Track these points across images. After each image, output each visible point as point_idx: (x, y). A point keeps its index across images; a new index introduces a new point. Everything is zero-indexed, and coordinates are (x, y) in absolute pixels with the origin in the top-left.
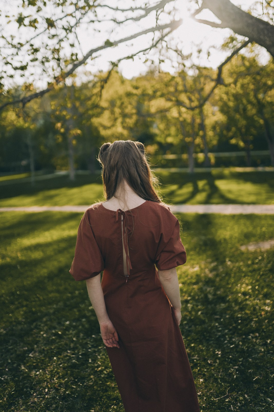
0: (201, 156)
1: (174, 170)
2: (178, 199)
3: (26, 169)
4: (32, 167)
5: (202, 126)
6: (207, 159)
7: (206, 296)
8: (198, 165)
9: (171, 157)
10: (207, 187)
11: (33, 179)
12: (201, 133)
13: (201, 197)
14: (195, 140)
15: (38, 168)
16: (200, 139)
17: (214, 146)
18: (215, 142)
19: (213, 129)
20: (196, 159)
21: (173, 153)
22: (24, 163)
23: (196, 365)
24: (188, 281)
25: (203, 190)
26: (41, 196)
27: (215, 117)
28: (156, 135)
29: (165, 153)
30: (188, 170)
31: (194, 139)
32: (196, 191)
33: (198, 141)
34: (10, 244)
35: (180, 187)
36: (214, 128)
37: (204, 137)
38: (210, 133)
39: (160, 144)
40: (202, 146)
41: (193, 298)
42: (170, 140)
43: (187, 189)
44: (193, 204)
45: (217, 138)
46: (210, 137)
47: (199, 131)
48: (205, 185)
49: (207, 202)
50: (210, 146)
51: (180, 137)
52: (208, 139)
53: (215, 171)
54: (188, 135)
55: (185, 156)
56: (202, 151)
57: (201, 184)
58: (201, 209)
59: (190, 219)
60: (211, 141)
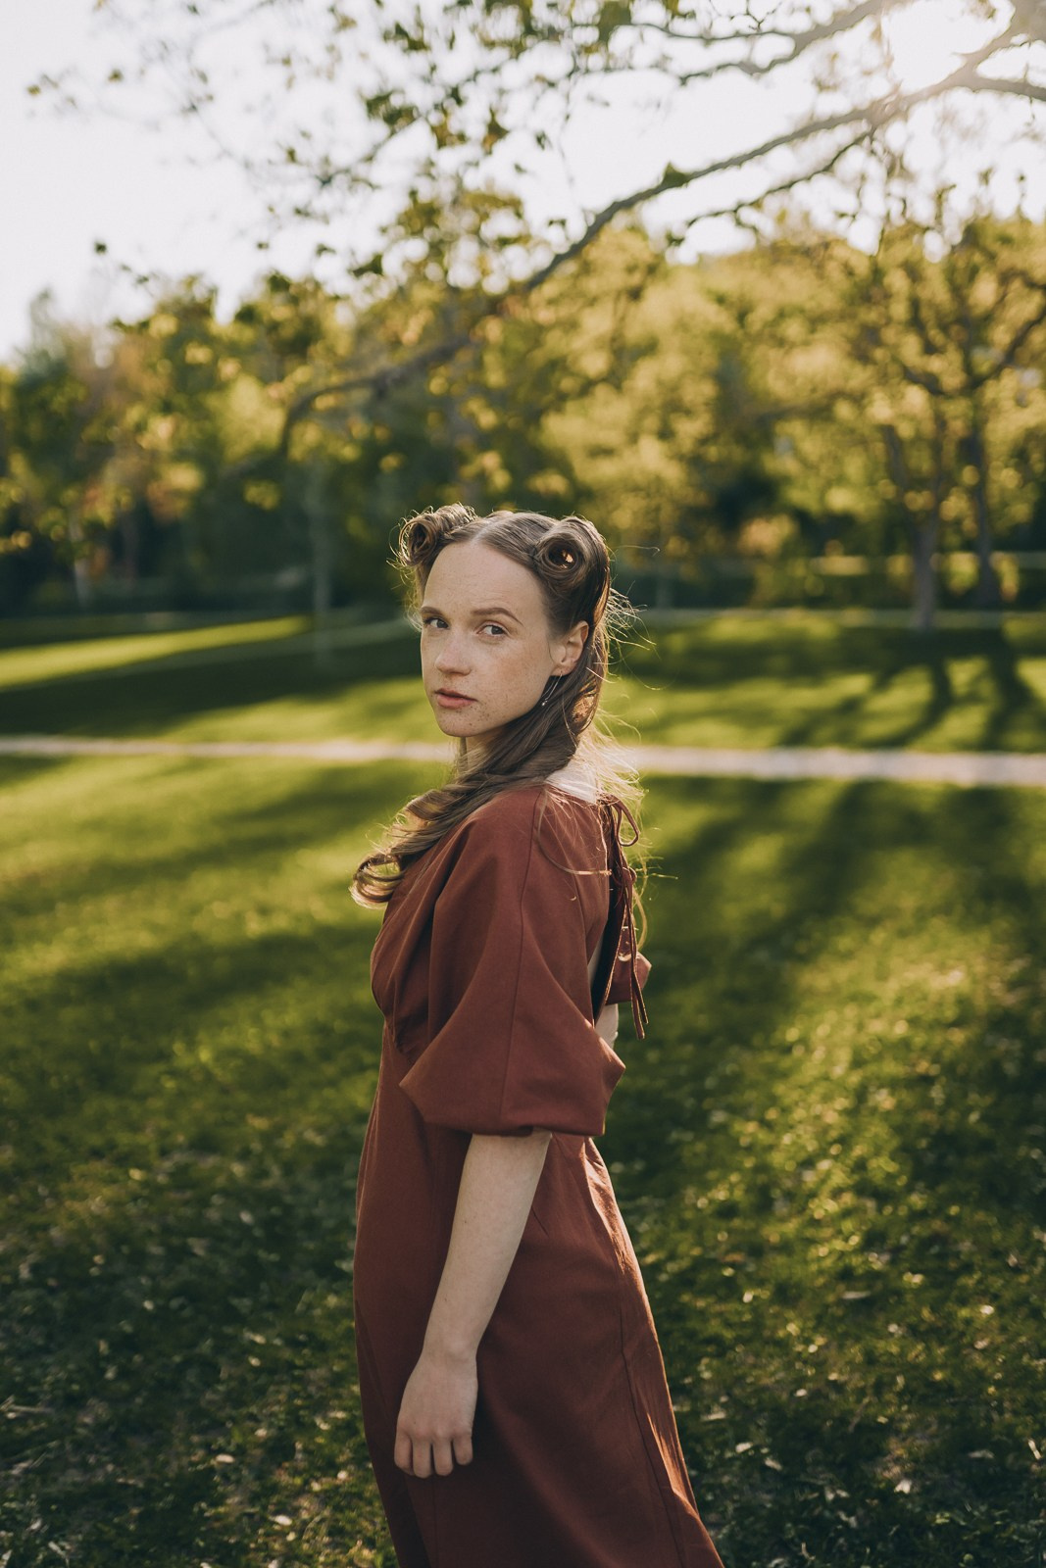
0: (963, 567)
1: (854, 617)
2: (875, 729)
3: (297, 603)
4: (321, 594)
5: (973, 449)
6: (988, 577)
7: (996, 1065)
8: (950, 599)
9: (842, 564)
10: (987, 688)
11: (322, 641)
12: (968, 475)
13: (966, 722)
14: (945, 502)
15: (341, 598)
16: (965, 497)
17: (1016, 528)
18: (1021, 511)
19: (1016, 460)
20: (942, 578)
21: (850, 552)
22: (289, 578)
23: (967, 1268)
24: (930, 1016)
25: (972, 698)
26: (355, 703)
27: (1027, 411)
28: (786, 480)
29: (819, 551)
30: (912, 620)
31: (940, 498)
32: (943, 702)
33: (955, 505)
34: (275, 869)
35: (882, 683)
36: (1020, 456)
37: (978, 493)
38: (1005, 478)
39: (801, 516)
40: (969, 525)
41: (949, 1069)
42: (841, 500)
43: (909, 693)
44: (935, 750)
45: (1031, 494)
46: (1003, 490)
47: (960, 469)
48: (976, 680)
49: (991, 741)
50: (1001, 526)
51: (887, 489)
52: (994, 500)
53: (1016, 626)
54: (917, 483)
55: (899, 566)
56: (968, 546)
57: (963, 673)
58: (965, 771)
59: (926, 805)
60: (1005, 504)
